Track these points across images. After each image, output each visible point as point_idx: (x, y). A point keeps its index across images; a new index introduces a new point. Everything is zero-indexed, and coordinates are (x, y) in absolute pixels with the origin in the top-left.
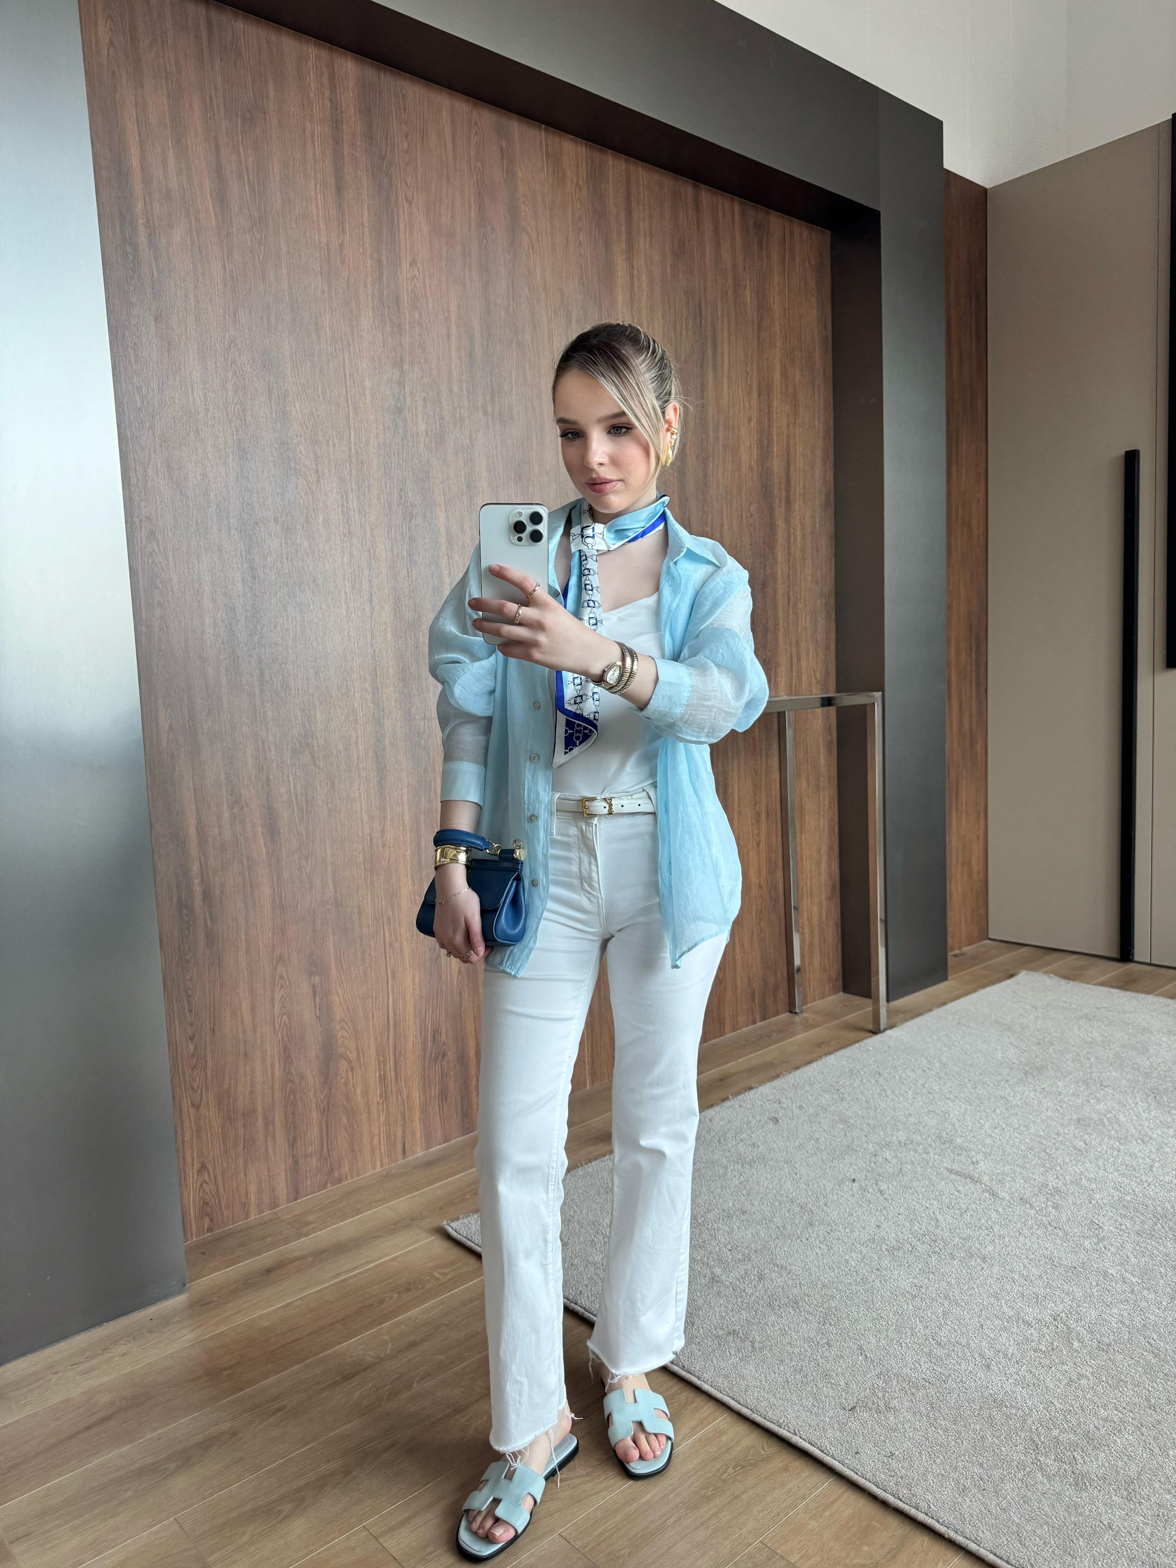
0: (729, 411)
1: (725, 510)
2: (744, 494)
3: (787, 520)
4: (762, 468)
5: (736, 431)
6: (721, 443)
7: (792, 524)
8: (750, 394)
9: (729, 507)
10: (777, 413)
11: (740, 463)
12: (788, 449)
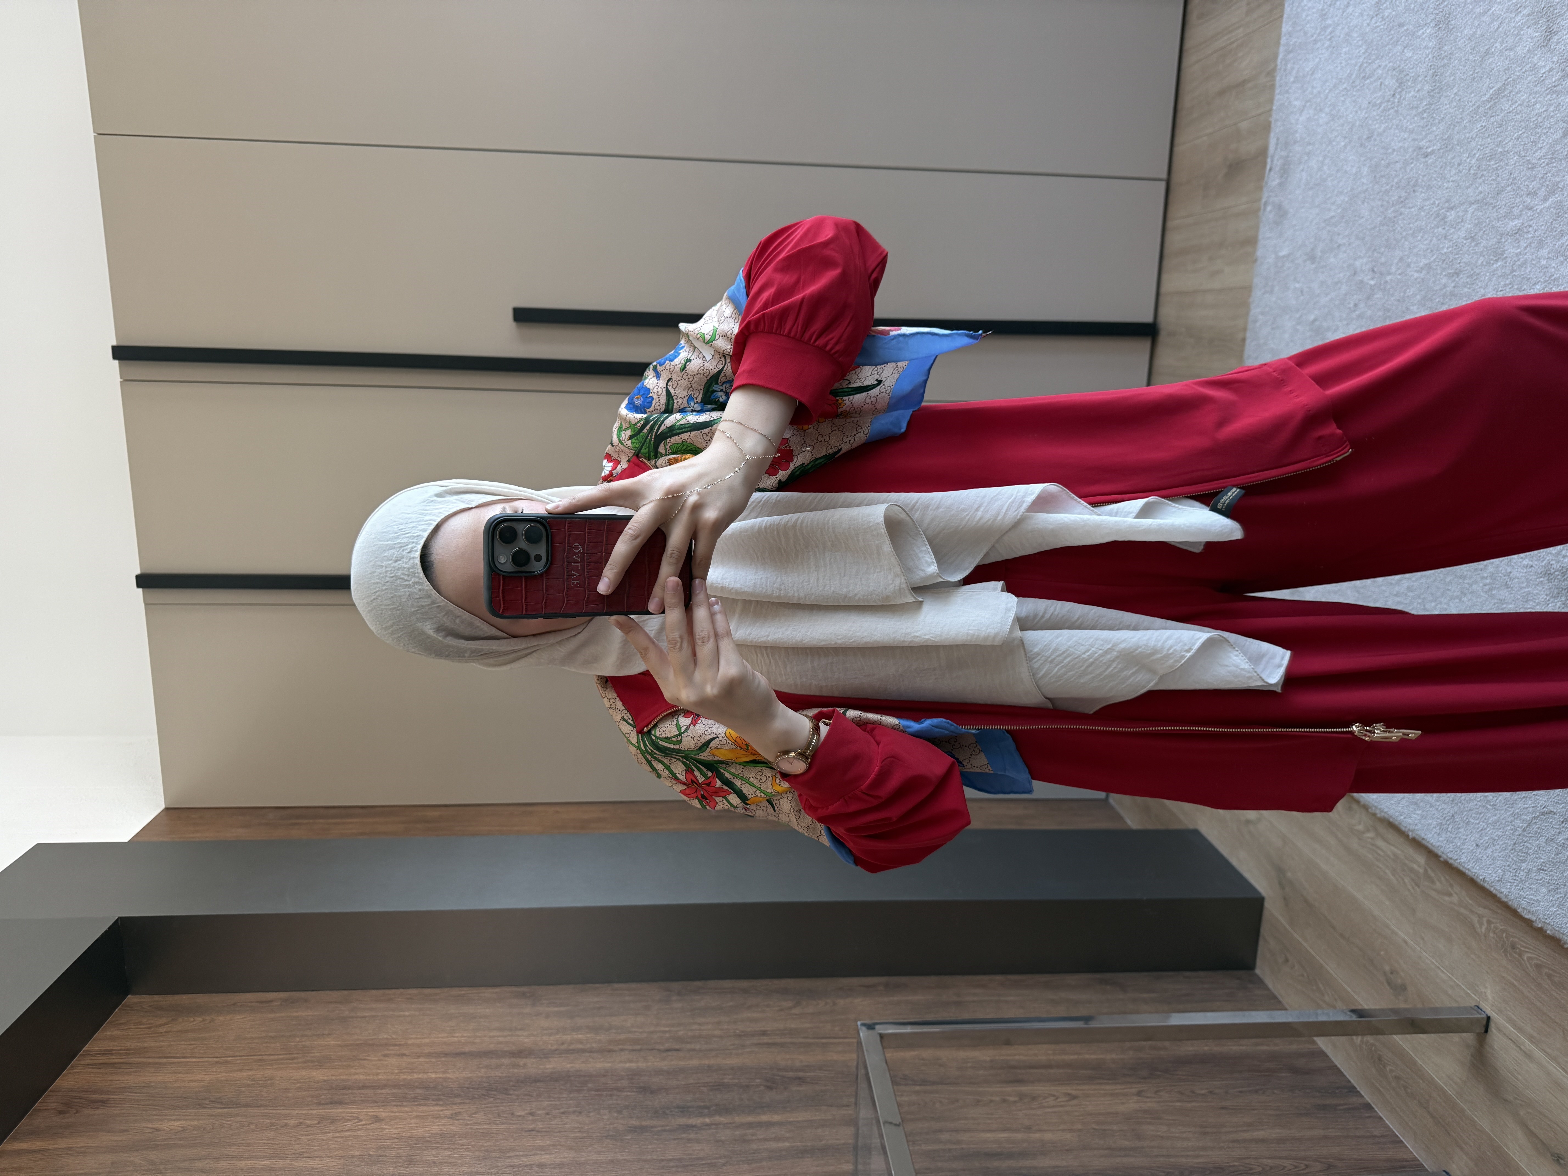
2: (494, 1128)
8: (333, 1121)
9: (511, 1154)
10: (377, 1074)
11: (442, 1135)
12: (438, 1055)
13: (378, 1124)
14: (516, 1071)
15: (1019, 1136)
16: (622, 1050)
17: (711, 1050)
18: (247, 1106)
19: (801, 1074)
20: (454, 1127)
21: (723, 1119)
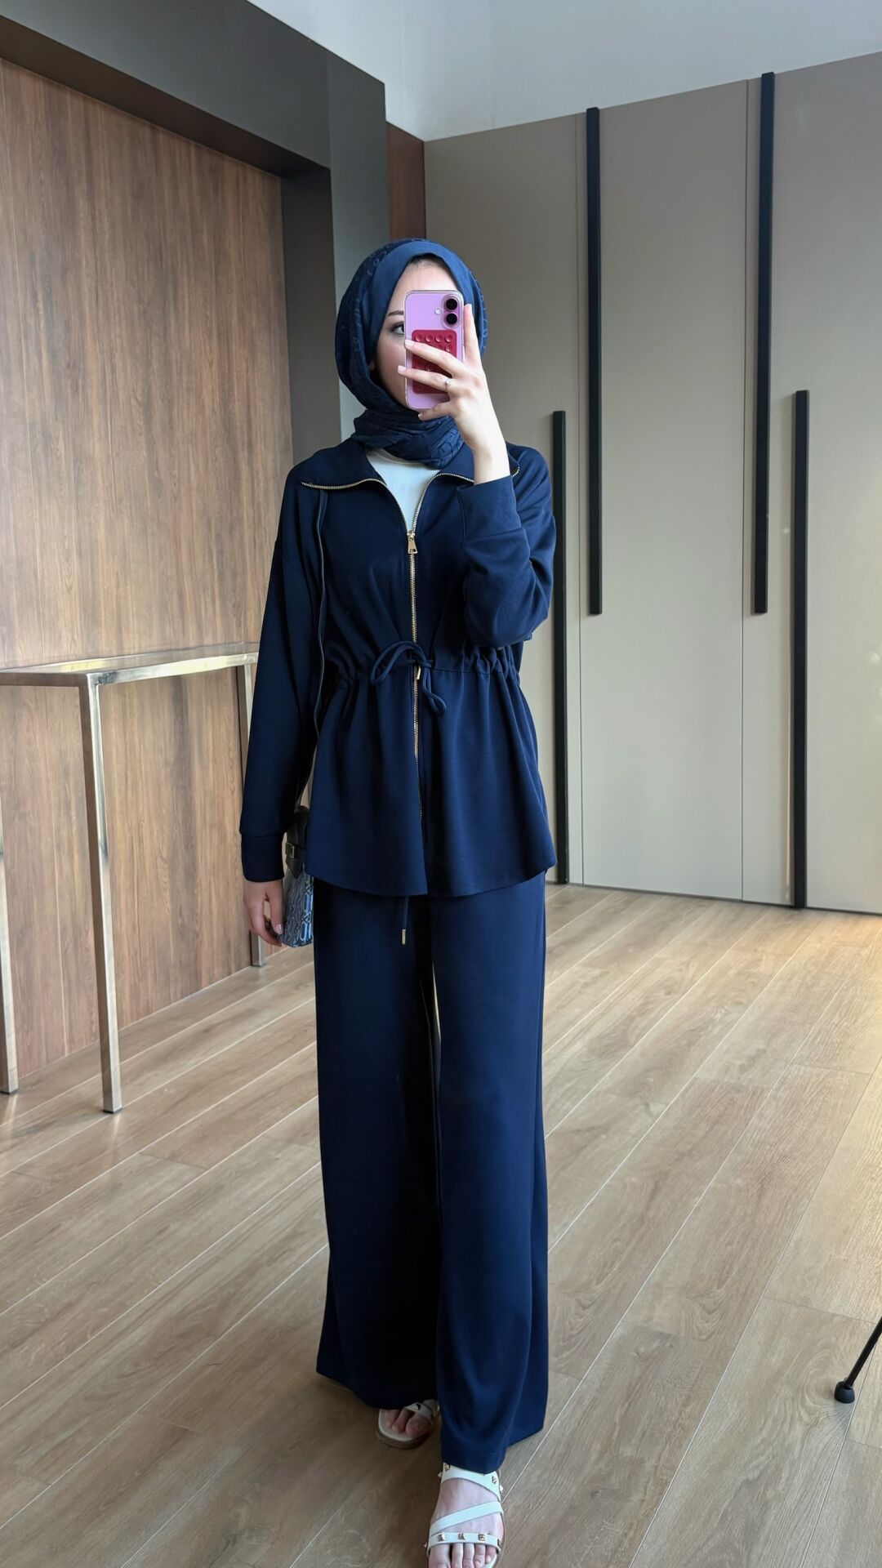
0: (191, 355)
1: (191, 453)
2: (208, 437)
3: (250, 463)
4: (225, 412)
5: (199, 374)
6: (185, 386)
7: (255, 468)
8: (210, 337)
9: (195, 450)
10: (236, 357)
11: (203, 407)
12: (248, 393)
13: (208, 365)
14: (240, 446)
15: (211, 755)
16: (254, 512)
17: (255, 569)
18: (217, 282)
19: (243, 625)
20: (208, 412)
21: (216, 577)
